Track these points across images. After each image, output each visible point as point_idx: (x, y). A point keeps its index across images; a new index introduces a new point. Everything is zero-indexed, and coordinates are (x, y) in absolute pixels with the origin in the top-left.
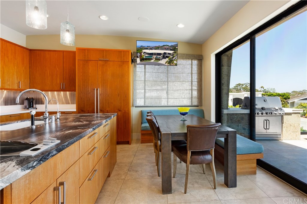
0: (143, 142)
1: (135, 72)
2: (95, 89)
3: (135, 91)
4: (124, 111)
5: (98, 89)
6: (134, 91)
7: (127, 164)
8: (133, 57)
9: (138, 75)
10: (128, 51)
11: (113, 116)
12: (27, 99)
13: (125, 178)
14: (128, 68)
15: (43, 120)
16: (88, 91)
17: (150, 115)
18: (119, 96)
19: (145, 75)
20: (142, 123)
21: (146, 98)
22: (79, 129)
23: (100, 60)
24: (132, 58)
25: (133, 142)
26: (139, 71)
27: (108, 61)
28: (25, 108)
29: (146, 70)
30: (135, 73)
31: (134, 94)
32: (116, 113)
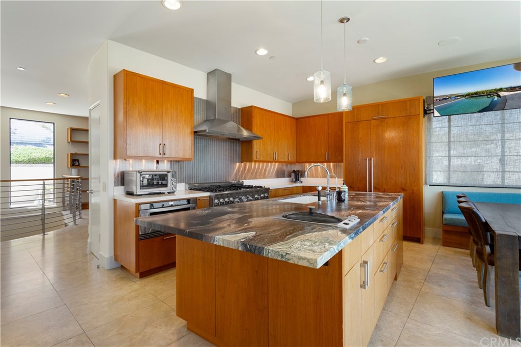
0: (446, 244)
1: (429, 129)
2: (367, 159)
3: (430, 159)
4: (411, 192)
5: (371, 159)
6: (428, 159)
7: (421, 271)
8: (426, 106)
9: (435, 134)
10: (418, 99)
11: (399, 197)
12: (294, 171)
13: (421, 288)
14: (418, 124)
15: (325, 196)
16: (358, 161)
17: (464, 200)
18: (402, 168)
19: (449, 131)
20: (443, 213)
21: (451, 170)
22: (367, 210)
23: (374, 119)
24: (424, 107)
25: (426, 240)
26: (438, 126)
27: (385, 118)
28: (292, 181)
29: (452, 124)
30: (430, 131)
31: (428, 165)
32: (403, 194)
